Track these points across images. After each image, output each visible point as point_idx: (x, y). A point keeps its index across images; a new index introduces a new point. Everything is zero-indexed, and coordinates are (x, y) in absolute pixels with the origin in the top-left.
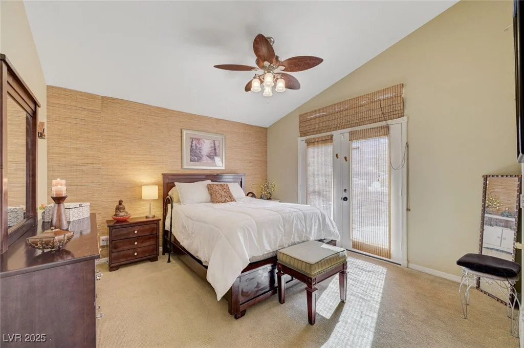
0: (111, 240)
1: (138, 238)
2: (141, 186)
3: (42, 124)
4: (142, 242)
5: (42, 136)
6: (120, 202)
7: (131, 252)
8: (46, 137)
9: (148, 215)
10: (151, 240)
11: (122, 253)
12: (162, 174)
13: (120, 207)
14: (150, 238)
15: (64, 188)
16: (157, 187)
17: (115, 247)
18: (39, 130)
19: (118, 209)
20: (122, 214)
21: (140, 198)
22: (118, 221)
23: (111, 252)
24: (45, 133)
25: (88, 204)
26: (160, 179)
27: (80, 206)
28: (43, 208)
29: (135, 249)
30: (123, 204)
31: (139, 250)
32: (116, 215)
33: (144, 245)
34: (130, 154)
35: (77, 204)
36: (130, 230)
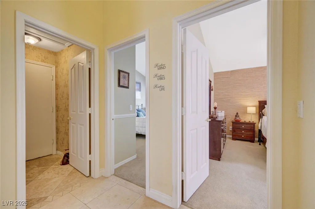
0: (233, 128)
1: (244, 129)
2: (246, 107)
3: (212, 86)
4: (246, 132)
5: (212, 90)
6: (237, 113)
7: (241, 135)
8: (213, 90)
9: (250, 121)
10: (251, 132)
11: (237, 134)
12: (258, 101)
13: (237, 115)
14: (250, 131)
15: (217, 105)
16: (255, 107)
17: (235, 131)
18: (211, 89)
19: (236, 116)
20: (237, 118)
21: (247, 113)
22: (236, 121)
23: (233, 133)
24: (213, 89)
25: (224, 111)
26: (257, 104)
27: (221, 112)
28: (212, 112)
29: (243, 134)
30: (238, 114)
31: (245, 135)
32: (235, 118)
33: (247, 133)
34: (242, 93)
35: (221, 111)
36: (241, 125)
